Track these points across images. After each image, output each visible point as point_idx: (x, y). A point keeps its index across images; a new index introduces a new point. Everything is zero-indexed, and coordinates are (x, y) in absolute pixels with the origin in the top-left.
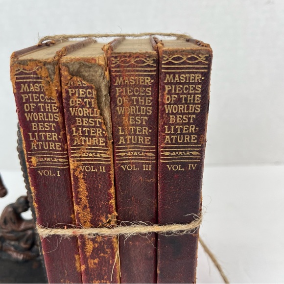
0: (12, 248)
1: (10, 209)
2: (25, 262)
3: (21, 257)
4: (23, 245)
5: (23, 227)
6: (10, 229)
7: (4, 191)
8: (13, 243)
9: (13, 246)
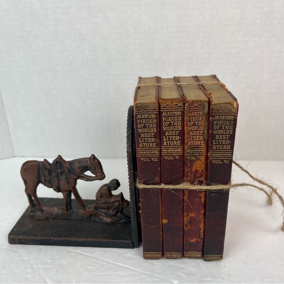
0: (103, 214)
1: (106, 188)
2: (112, 223)
3: (109, 220)
4: (111, 212)
5: (112, 200)
6: (104, 201)
7: (103, 176)
8: (103, 211)
9: (104, 212)
